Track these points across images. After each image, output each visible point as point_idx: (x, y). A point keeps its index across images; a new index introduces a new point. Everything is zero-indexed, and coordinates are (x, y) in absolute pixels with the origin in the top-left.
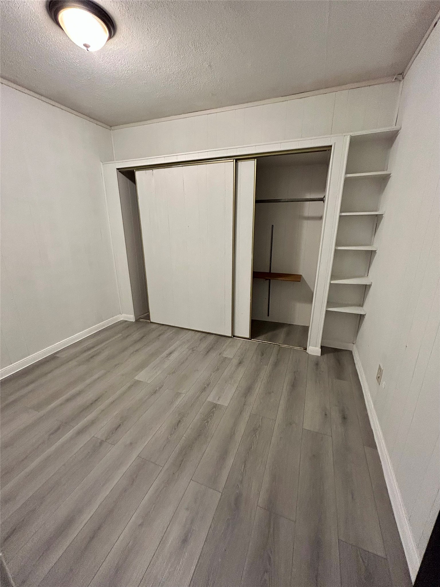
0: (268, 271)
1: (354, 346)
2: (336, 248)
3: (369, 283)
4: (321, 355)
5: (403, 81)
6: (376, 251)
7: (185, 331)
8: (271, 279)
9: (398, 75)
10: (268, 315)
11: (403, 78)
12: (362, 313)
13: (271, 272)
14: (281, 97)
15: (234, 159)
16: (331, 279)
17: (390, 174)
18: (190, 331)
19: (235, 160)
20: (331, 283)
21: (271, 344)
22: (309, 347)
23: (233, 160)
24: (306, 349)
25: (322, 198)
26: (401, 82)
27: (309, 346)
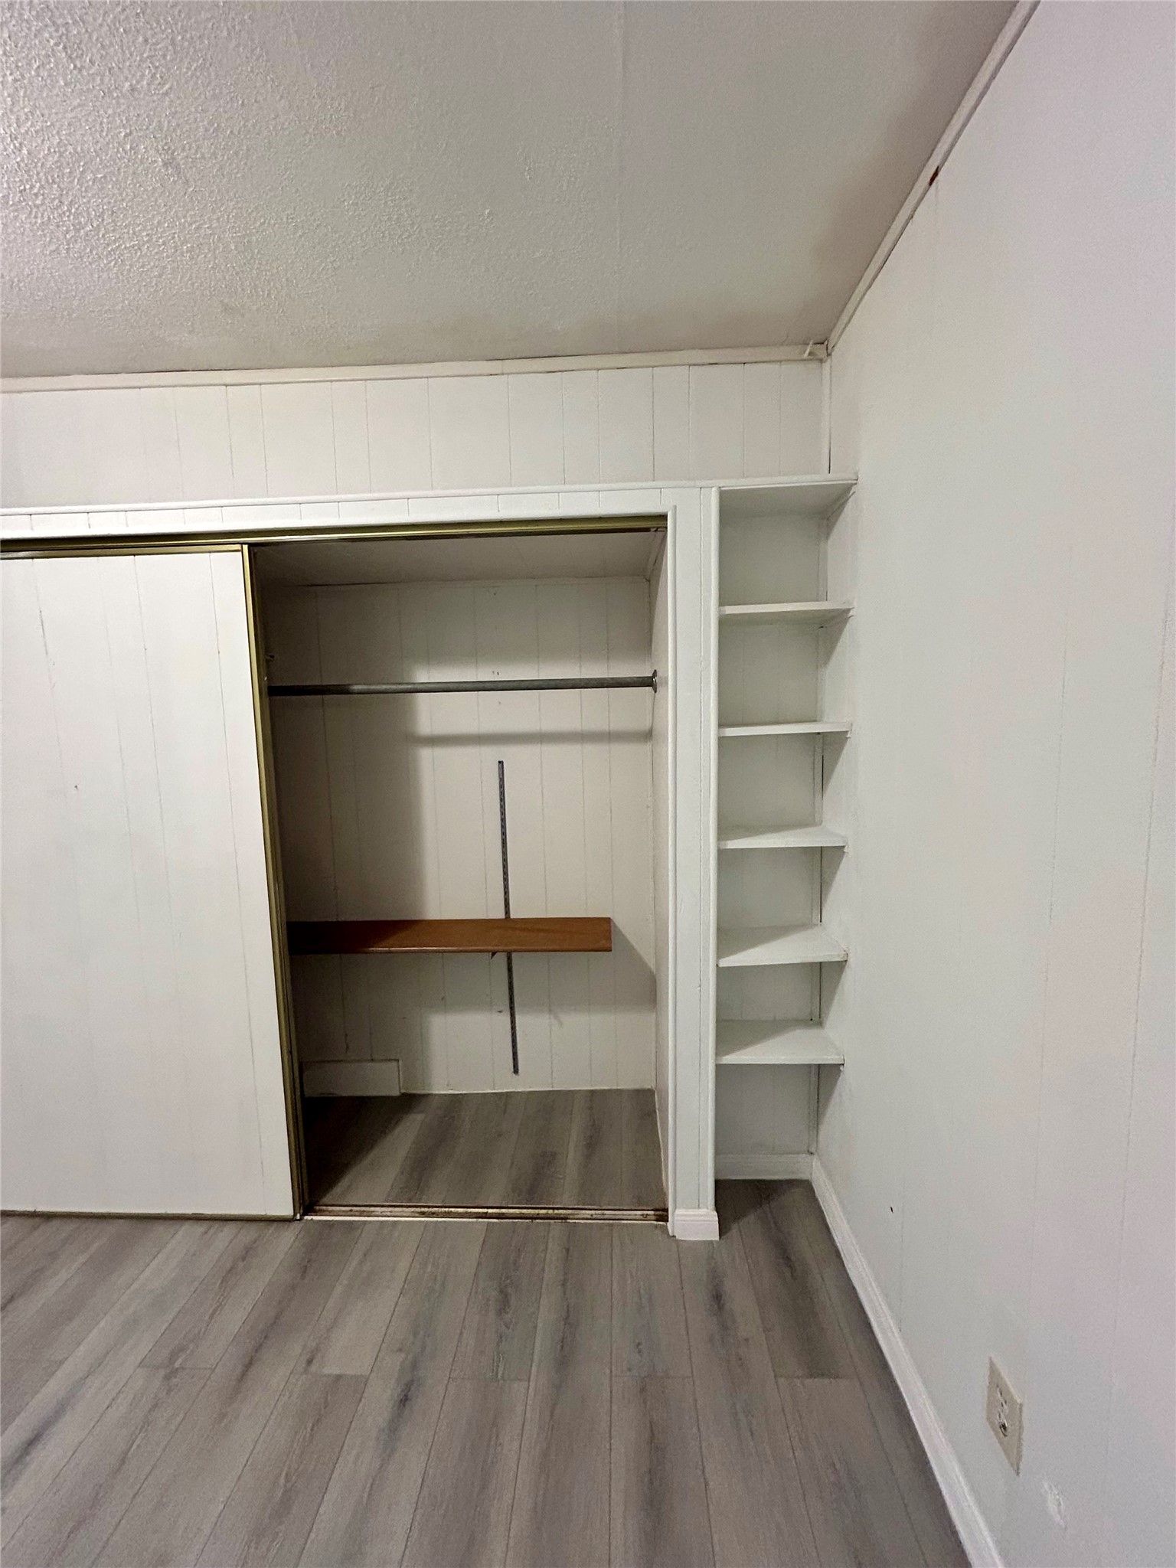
0: (501, 915)
1: (815, 1162)
2: (723, 843)
3: (839, 955)
4: (721, 1235)
5: (829, 360)
6: (844, 847)
7: (160, 1228)
8: (515, 951)
9: (815, 344)
10: (516, 1071)
11: (829, 355)
12: (830, 1059)
13: (513, 916)
14: (485, 362)
15: (242, 544)
16: (721, 953)
17: (849, 610)
18: (187, 1226)
19: (245, 547)
20: (721, 965)
21: (533, 1218)
22: (674, 1212)
23: (238, 547)
24: (663, 1215)
25: (650, 677)
26: (826, 366)
27: (675, 1208)
